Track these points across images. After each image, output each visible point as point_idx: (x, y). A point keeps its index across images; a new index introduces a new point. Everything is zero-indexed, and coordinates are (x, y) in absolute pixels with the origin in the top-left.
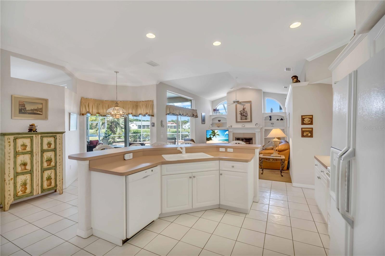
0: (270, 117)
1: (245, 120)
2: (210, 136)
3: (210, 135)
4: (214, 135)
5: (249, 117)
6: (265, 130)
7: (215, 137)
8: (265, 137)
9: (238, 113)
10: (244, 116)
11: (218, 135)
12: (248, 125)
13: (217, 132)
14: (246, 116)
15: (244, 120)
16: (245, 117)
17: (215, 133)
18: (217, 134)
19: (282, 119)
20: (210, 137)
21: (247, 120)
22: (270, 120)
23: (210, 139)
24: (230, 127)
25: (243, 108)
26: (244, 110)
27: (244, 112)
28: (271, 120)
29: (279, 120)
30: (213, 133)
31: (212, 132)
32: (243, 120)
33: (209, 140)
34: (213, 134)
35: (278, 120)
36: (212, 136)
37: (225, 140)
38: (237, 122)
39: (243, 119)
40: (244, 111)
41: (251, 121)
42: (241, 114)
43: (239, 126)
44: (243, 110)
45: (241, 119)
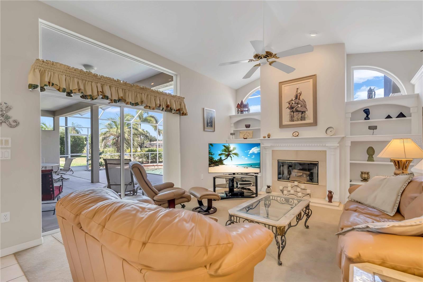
0: (367, 112)
1: (301, 120)
2: (219, 157)
3: (220, 155)
4: (228, 155)
5: (309, 113)
6: (352, 142)
7: (229, 158)
8: (350, 160)
9: (285, 105)
10: (297, 113)
11: (235, 154)
12: (306, 133)
13: (234, 149)
14: (303, 112)
15: (298, 120)
16: (300, 115)
17: (231, 151)
18: (233, 152)
19: (401, 115)
20: (221, 158)
21: (304, 119)
22: (365, 119)
23: (220, 162)
24: (267, 138)
25: (295, 94)
26: (299, 99)
27: (298, 104)
28: (367, 118)
29: (391, 118)
30: (225, 151)
31: (224, 148)
32: (295, 121)
33: (217, 165)
34: (227, 153)
35: (389, 117)
36: (223, 157)
37: (249, 164)
38: (281, 126)
39: (295, 118)
40: (297, 101)
41: (315, 123)
42: (292, 108)
43: (287, 134)
44: (296, 98)
45: (292, 119)
